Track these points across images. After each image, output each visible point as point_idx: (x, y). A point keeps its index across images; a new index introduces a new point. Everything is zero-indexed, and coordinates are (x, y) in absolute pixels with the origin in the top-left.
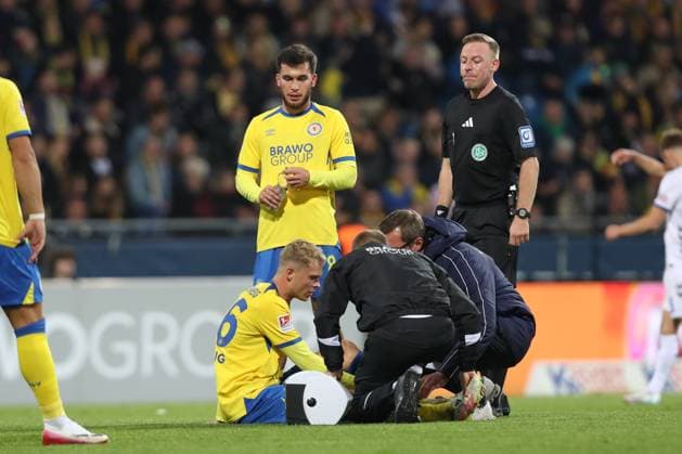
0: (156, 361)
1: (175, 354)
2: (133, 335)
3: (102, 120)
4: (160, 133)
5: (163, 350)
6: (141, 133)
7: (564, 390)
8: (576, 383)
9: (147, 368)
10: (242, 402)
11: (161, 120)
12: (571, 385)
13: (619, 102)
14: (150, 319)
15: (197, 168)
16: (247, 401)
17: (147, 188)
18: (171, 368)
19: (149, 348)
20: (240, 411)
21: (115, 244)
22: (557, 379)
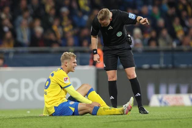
0: (26, 95)
1: (32, 93)
2: (18, 86)
3: (6, 14)
4: (26, 18)
5: (28, 91)
6: (20, 18)
7: (163, 105)
8: (167, 103)
9: (23, 97)
10: (54, 108)
11: (27, 14)
12: (165, 103)
13: (181, 7)
14: (24, 81)
15: (39, 30)
16: (55, 107)
17: (22, 37)
18: (30, 97)
19: (23, 91)
20: (53, 111)
21: (11, 56)
22: (161, 101)
